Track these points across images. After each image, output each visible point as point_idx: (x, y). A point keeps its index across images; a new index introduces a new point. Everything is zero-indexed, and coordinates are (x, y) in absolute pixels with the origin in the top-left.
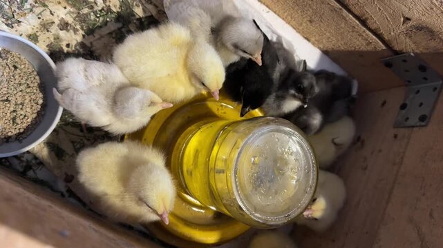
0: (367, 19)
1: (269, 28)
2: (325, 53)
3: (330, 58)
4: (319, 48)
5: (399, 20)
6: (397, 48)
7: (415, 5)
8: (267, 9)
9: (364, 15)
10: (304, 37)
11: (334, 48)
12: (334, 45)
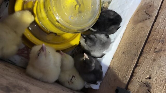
0: (139, 66)
1: (116, 37)
2: (109, 68)
3: (107, 71)
4: (110, 65)
5: (147, 76)
6: (130, 87)
7: (160, 74)
8: (121, 37)
9: (141, 63)
10: (114, 56)
11: (114, 69)
12: (115, 68)
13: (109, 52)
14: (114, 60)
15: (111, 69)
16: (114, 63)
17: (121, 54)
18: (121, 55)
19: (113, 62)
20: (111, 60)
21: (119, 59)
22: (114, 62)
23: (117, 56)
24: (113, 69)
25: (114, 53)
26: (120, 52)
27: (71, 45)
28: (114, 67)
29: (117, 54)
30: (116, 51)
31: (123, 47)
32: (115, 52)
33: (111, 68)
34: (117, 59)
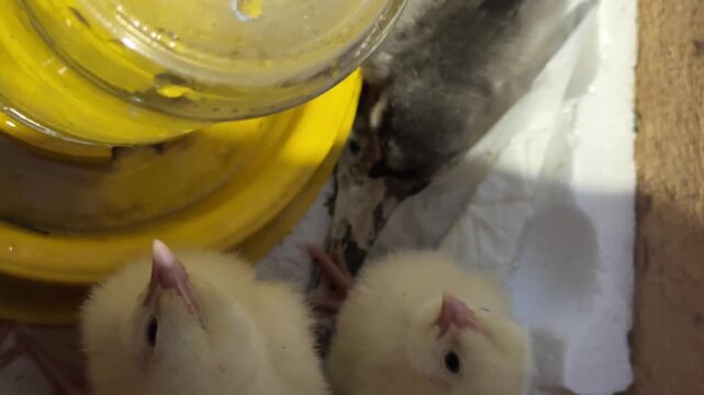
2: (643, 203)
4: (640, 177)
10: (637, 101)
11: (680, 192)
12: (685, 183)
13: (592, 89)
14: (649, 129)
15: (656, 203)
16: (662, 156)
17: (686, 60)
18: (690, 74)
19: (649, 147)
20: (632, 136)
21: (684, 107)
22: (658, 145)
23: (662, 91)
24: (672, 197)
25: (629, 78)
26: (674, 50)
27: (304, 169)
28: (674, 182)
29: (658, 72)
30: (640, 58)
31: (679, 8)
32: (636, 68)
33: (660, 198)
34: (673, 116)
